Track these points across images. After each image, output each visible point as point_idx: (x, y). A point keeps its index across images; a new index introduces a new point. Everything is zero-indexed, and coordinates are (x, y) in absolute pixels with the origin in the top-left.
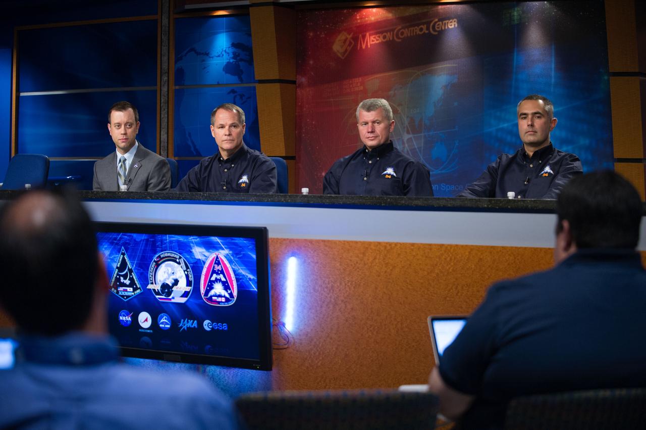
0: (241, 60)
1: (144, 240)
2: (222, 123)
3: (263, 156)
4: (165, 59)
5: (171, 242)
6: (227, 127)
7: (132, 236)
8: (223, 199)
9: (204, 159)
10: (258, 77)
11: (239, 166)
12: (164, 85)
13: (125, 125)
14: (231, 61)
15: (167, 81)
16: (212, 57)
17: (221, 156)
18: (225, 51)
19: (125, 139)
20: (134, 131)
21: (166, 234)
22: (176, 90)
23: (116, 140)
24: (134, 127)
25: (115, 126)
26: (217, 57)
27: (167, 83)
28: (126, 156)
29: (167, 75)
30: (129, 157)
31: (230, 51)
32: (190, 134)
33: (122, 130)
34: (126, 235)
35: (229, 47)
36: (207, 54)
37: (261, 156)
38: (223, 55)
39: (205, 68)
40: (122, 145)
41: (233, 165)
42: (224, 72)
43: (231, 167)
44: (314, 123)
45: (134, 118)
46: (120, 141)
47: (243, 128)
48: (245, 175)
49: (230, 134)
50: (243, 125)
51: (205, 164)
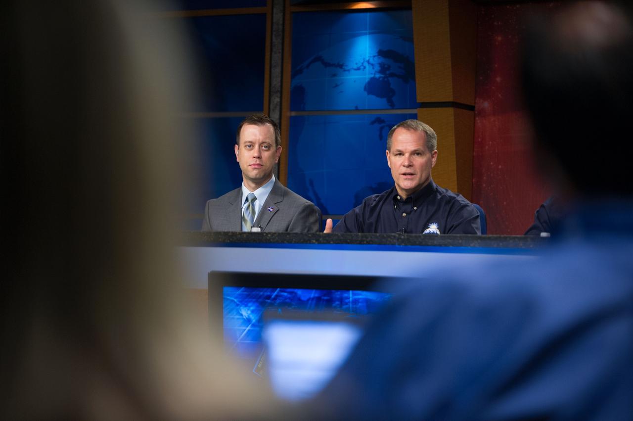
0: (392, 75)
1: (313, 299)
2: (400, 148)
4: (277, 71)
5: (355, 301)
6: (407, 155)
7: (296, 293)
8: (429, 244)
10: (420, 99)
11: (425, 209)
12: (273, 110)
13: (260, 145)
14: (378, 76)
15: (279, 104)
16: (349, 70)
17: (397, 194)
18: (368, 62)
19: (258, 165)
20: (273, 156)
21: (348, 290)
22: (291, 117)
23: (245, 166)
24: (273, 149)
25: (246, 146)
26: (355, 70)
27: (278, 108)
28: (258, 192)
29: (279, 95)
30: (262, 194)
31: (376, 61)
32: (312, 183)
33: (255, 152)
34: (285, 292)
35: (374, 56)
36: (341, 66)
37: (458, 199)
38: (365, 68)
39: (337, 86)
40: (253, 173)
41: (415, 208)
42: (366, 93)
43: (412, 210)
44: (500, 167)
45: (274, 138)
46: (250, 168)
47: (433, 157)
48: (434, 223)
49: (411, 164)
50: (433, 152)
51: (372, 204)
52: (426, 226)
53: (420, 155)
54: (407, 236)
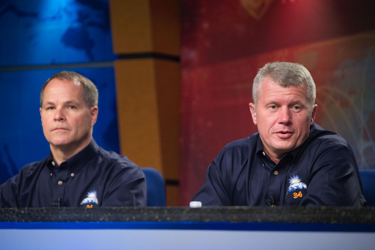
0: (91, 24)
2: (52, 100)
3: (123, 160)
6: (59, 108)
9: (26, 165)
10: (118, 49)
11: (83, 175)
17: (52, 159)
26: (51, 19)
32: (6, 148)
37: (121, 161)
41: (72, 175)
42: (63, 44)
43: (69, 177)
47: (93, 114)
48: (92, 191)
49: (63, 118)
50: (92, 108)
51: (28, 174)
52: (84, 195)
53: (74, 109)
54: (28, 210)
